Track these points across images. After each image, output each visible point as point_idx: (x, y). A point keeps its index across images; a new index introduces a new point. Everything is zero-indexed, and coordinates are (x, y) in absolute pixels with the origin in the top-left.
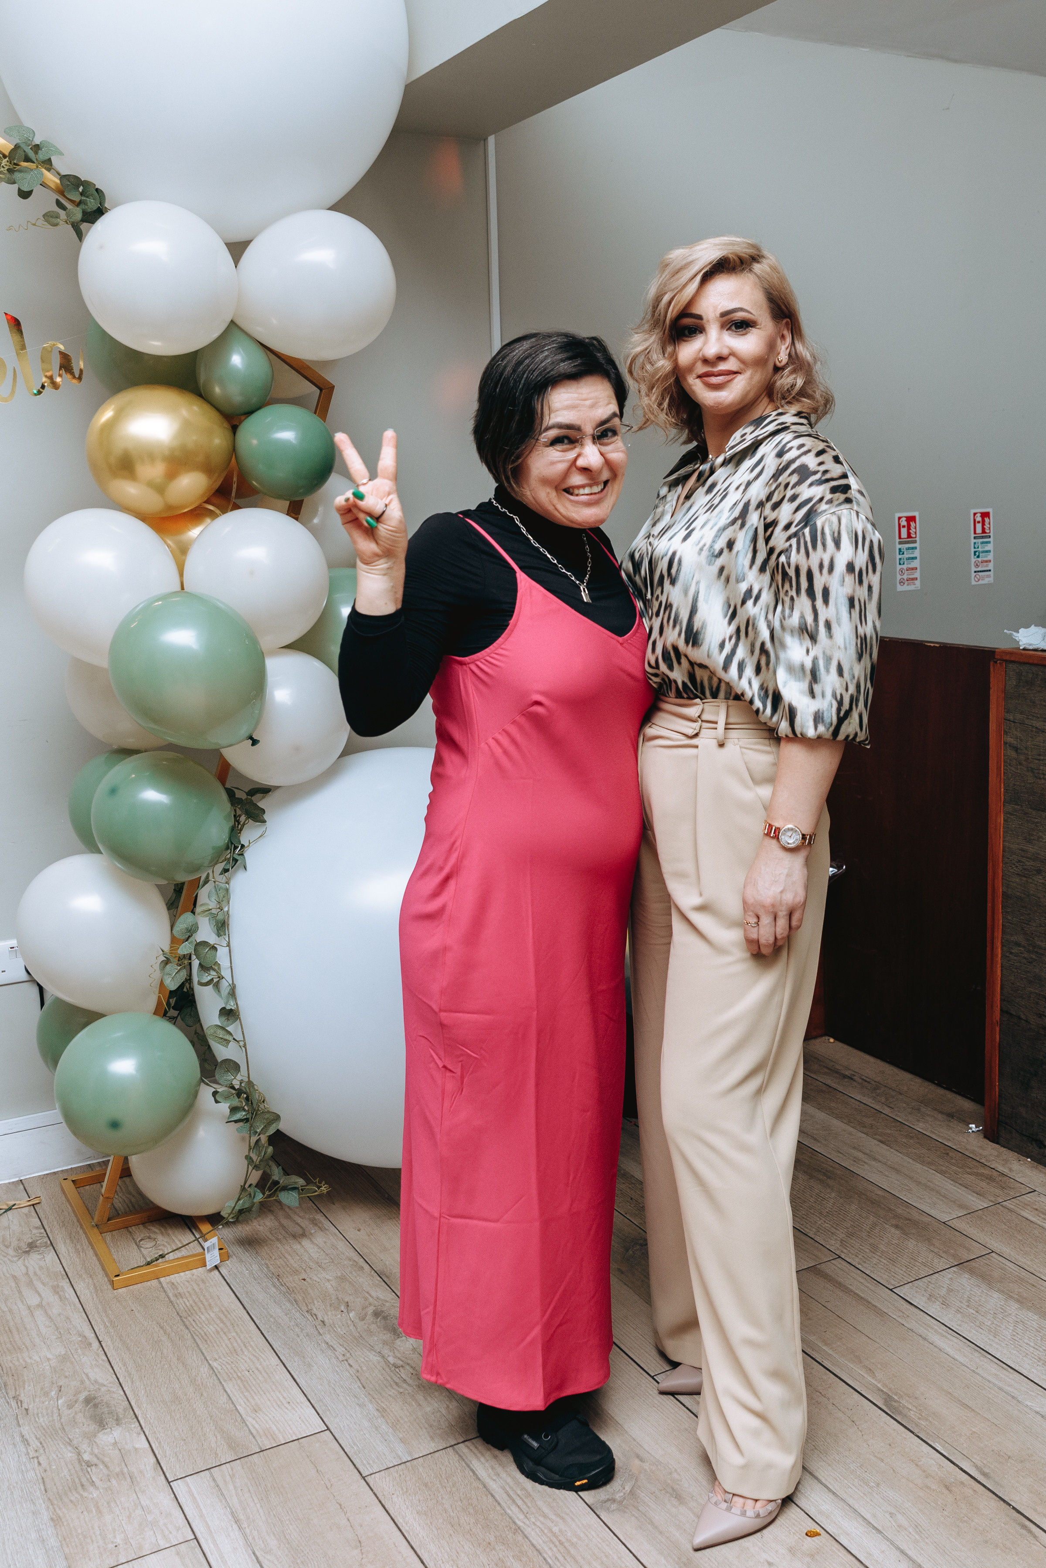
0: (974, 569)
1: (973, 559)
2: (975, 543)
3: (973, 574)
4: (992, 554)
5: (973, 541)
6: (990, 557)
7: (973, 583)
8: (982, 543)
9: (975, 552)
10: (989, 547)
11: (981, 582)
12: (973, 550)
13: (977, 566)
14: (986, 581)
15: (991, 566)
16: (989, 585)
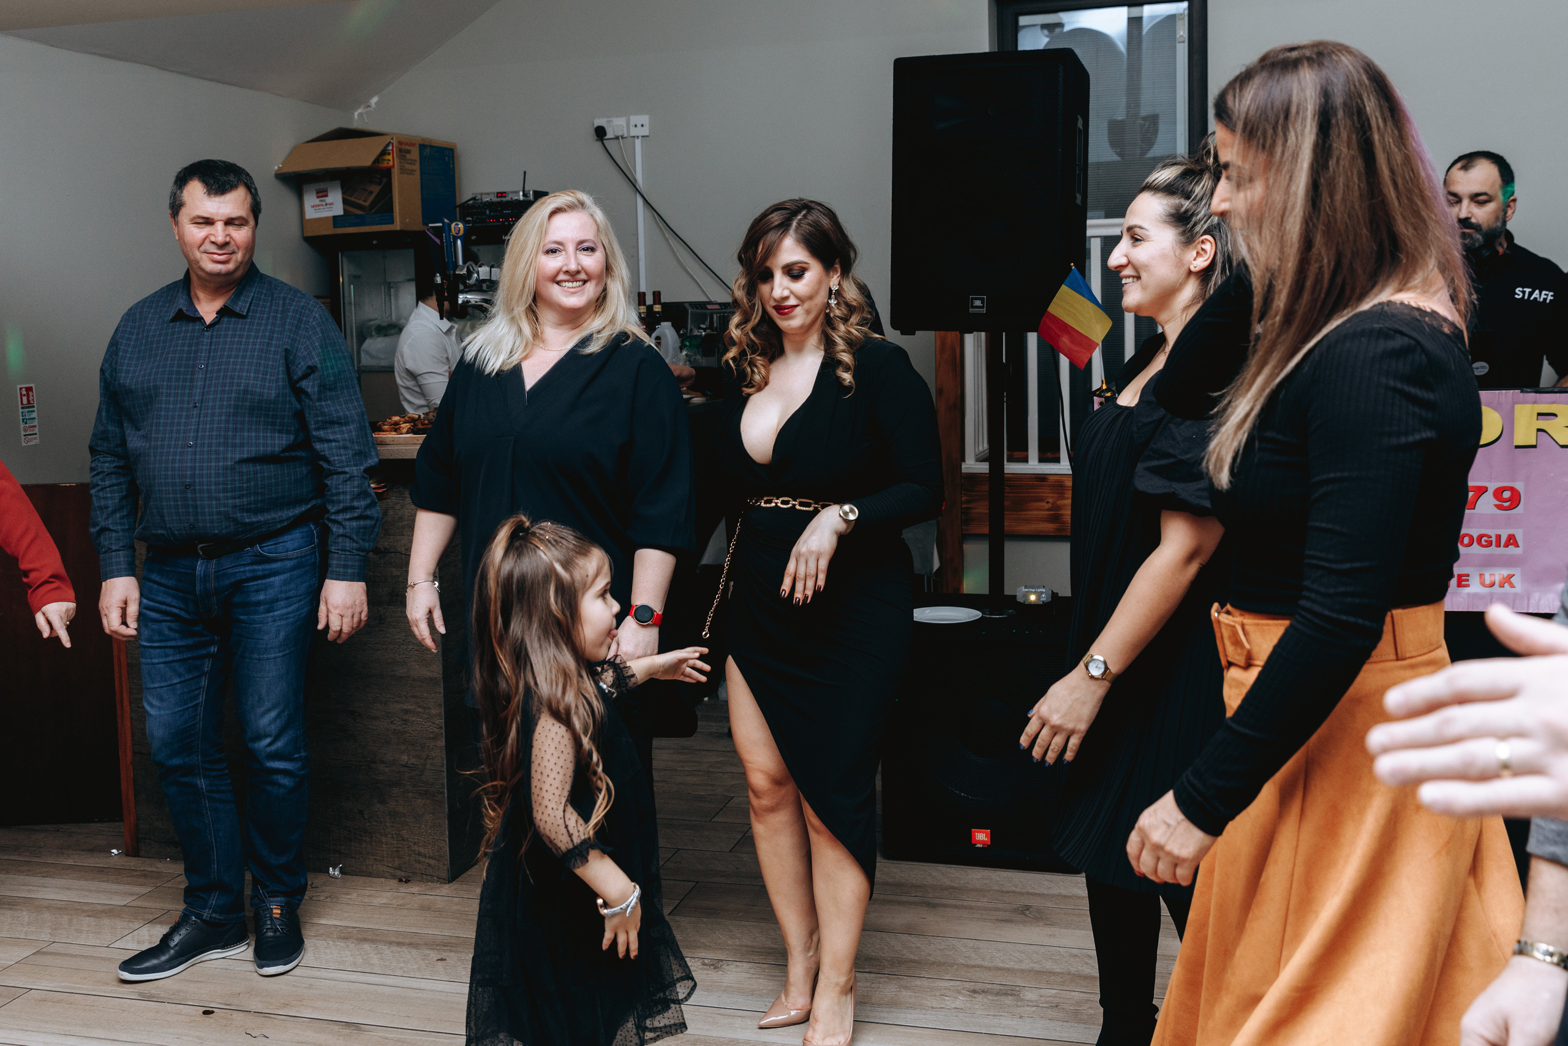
0: (23, 433)
1: (22, 426)
2: (22, 412)
3: (23, 437)
4: (36, 420)
5: (21, 410)
6: (36, 423)
7: (24, 444)
8: (29, 412)
9: (23, 419)
10: (34, 415)
11: (30, 444)
12: (21, 418)
13: (25, 430)
14: (33, 443)
15: (36, 430)
16: (36, 446)
